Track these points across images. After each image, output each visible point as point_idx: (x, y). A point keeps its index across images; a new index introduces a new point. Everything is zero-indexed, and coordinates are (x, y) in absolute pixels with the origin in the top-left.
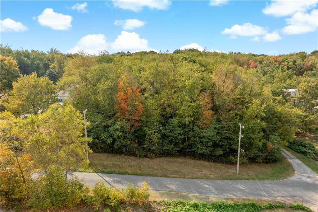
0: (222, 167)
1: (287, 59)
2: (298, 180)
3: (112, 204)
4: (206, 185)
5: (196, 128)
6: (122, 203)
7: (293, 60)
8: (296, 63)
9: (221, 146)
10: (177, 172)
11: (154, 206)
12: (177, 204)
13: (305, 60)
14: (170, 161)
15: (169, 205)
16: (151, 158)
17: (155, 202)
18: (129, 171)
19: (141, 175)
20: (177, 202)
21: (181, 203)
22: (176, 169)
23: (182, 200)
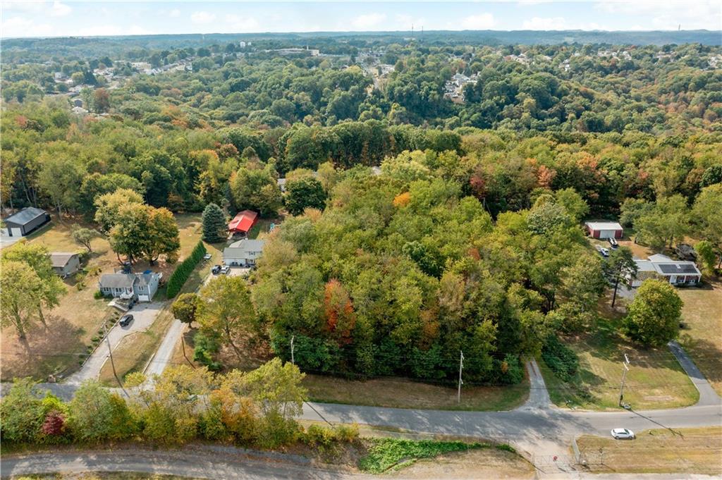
0: (443, 392)
1: (610, 160)
2: (526, 411)
3: (326, 442)
4: (420, 415)
5: (416, 349)
6: (334, 440)
7: (619, 165)
8: (622, 170)
9: (444, 369)
10: (390, 400)
11: (364, 443)
12: (385, 442)
13: (640, 166)
14: (384, 385)
15: (378, 442)
16: (363, 381)
17: (364, 439)
18: (339, 398)
19: (351, 404)
20: (386, 439)
21: (389, 441)
22: (390, 395)
23: (390, 438)
